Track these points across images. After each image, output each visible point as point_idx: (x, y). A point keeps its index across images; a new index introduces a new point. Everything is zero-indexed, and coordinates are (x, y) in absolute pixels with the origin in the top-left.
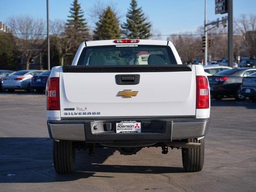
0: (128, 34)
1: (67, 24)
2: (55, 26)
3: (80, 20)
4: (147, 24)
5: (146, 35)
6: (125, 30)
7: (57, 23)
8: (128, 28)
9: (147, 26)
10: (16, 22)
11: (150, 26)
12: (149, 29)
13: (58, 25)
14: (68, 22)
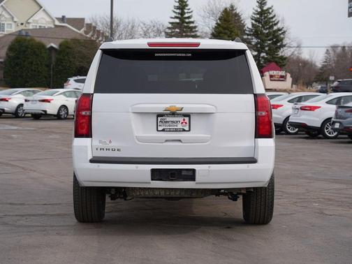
0: (253, 43)
1: (169, 28)
2: (150, 30)
3: (187, 23)
4: (279, 30)
5: (279, 44)
6: (249, 37)
7: (154, 27)
8: (253, 35)
9: (280, 32)
10: (99, 24)
11: (284, 32)
12: (282, 36)
13: (155, 29)
14: (170, 26)
